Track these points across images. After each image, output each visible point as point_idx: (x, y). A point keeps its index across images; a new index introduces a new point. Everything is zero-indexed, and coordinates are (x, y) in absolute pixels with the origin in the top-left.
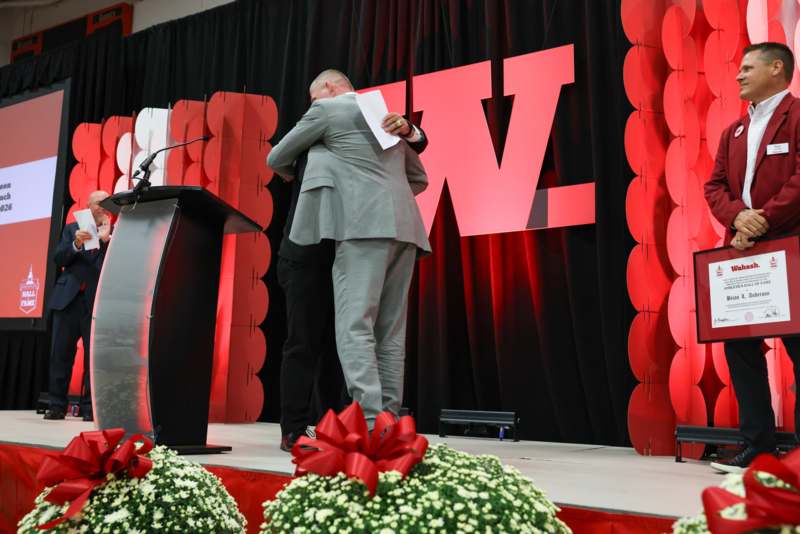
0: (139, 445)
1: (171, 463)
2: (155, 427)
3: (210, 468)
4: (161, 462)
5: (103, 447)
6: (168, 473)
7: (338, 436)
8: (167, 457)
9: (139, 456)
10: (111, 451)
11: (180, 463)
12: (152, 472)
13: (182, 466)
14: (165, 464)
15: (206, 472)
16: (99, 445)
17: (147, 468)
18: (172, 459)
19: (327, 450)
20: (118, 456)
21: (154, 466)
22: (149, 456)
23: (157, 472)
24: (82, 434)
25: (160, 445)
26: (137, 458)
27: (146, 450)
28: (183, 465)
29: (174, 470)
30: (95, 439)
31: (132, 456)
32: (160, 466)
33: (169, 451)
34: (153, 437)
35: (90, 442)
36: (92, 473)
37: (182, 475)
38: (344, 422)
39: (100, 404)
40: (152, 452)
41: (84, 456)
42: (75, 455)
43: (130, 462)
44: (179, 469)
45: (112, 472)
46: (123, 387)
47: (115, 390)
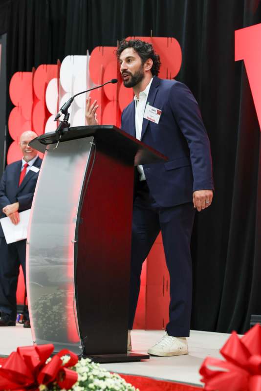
0: (66, 359)
1: (94, 376)
2: (82, 338)
3: (130, 379)
4: (85, 375)
5: (36, 360)
6: (91, 386)
7: (242, 358)
8: (90, 370)
9: (66, 369)
10: (42, 365)
11: (102, 376)
12: (77, 384)
13: (103, 379)
14: (88, 377)
15: (125, 383)
16: (33, 359)
17: (73, 381)
18: (95, 372)
19: (232, 371)
20: (48, 370)
21: (80, 378)
22: (75, 369)
23: (82, 384)
24: (18, 349)
25: (85, 358)
26: (64, 372)
27: (72, 363)
28: (105, 377)
29: (97, 382)
30: (28, 354)
31: (60, 370)
32: (84, 379)
33: (93, 363)
34: (81, 347)
35: (25, 356)
36: (27, 384)
37: (104, 387)
38: (247, 344)
39: (37, 316)
40: (77, 365)
41: (20, 368)
42: (12, 368)
43: (58, 374)
44: (102, 381)
45: (43, 383)
46: (56, 301)
47: (48, 304)
